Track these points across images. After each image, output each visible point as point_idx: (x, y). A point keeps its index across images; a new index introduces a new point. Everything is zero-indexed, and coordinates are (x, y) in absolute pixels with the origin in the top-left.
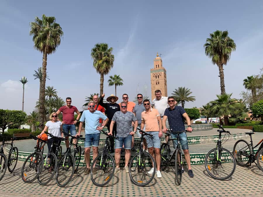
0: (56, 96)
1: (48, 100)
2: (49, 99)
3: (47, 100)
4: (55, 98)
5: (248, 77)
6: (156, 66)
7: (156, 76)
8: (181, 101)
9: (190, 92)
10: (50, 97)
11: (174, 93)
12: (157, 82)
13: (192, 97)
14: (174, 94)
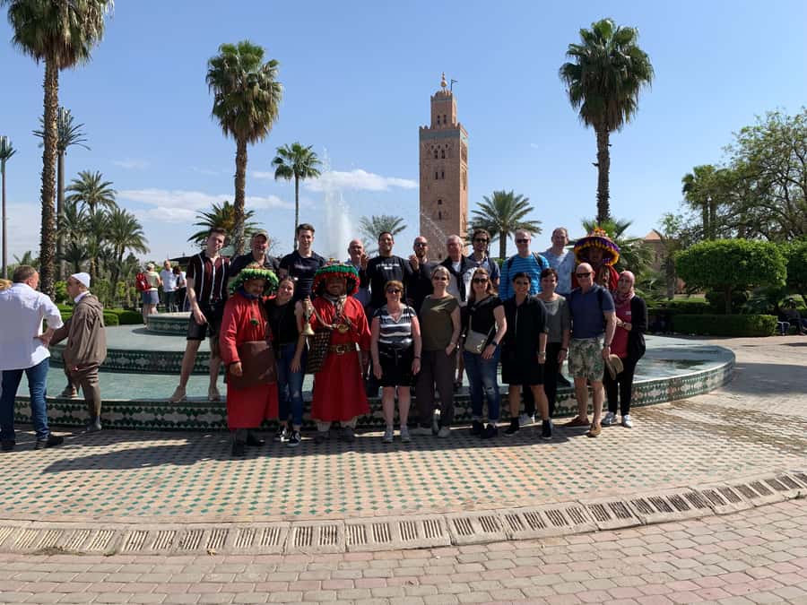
0: (110, 203)
1: (87, 217)
2: (87, 213)
3: (81, 215)
4: (109, 209)
5: (695, 169)
6: (439, 117)
7: (436, 152)
8: (498, 235)
9: (526, 208)
10: (92, 208)
11: (480, 209)
12: (440, 169)
13: (532, 222)
14: (480, 213)
